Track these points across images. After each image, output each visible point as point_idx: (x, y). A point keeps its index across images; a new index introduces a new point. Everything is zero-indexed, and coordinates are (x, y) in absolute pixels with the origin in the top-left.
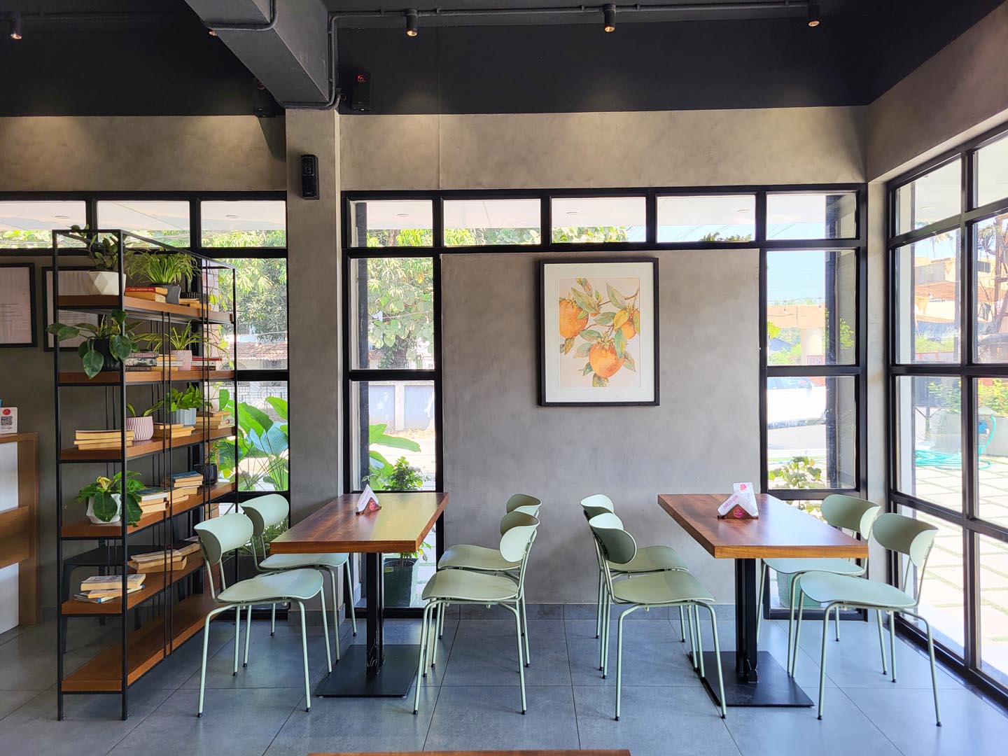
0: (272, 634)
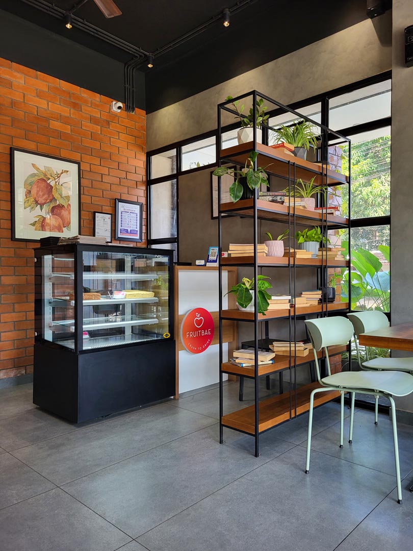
0: (376, 423)
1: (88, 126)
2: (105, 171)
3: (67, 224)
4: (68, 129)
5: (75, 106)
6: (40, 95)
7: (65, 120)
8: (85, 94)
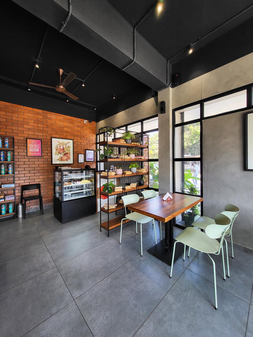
1: (76, 128)
2: (82, 141)
3: (69, 158)
4: (70, 130)
5: (72, 123)
6: (60, 121)
7: (69, 127)
8: (75, 119)
